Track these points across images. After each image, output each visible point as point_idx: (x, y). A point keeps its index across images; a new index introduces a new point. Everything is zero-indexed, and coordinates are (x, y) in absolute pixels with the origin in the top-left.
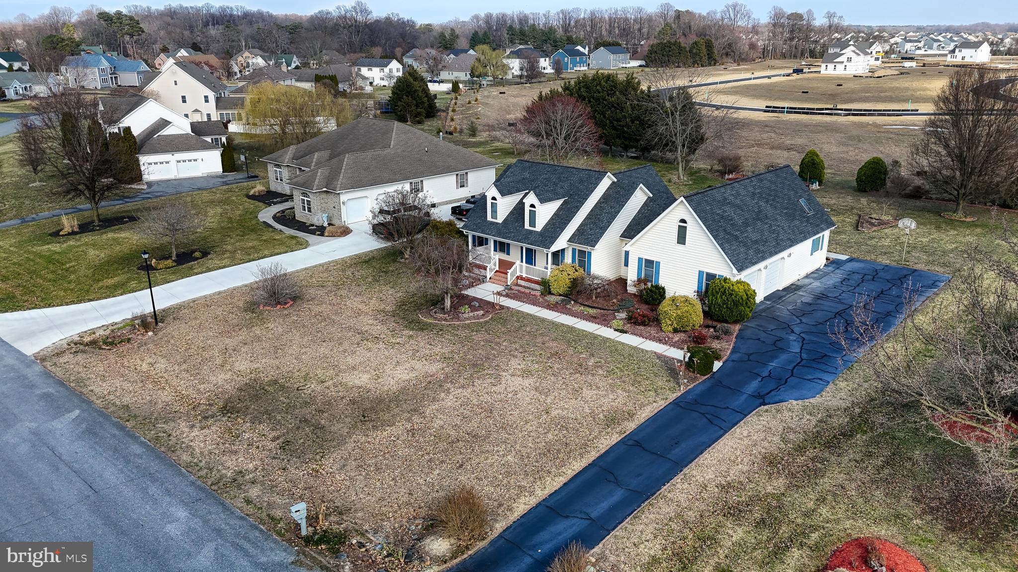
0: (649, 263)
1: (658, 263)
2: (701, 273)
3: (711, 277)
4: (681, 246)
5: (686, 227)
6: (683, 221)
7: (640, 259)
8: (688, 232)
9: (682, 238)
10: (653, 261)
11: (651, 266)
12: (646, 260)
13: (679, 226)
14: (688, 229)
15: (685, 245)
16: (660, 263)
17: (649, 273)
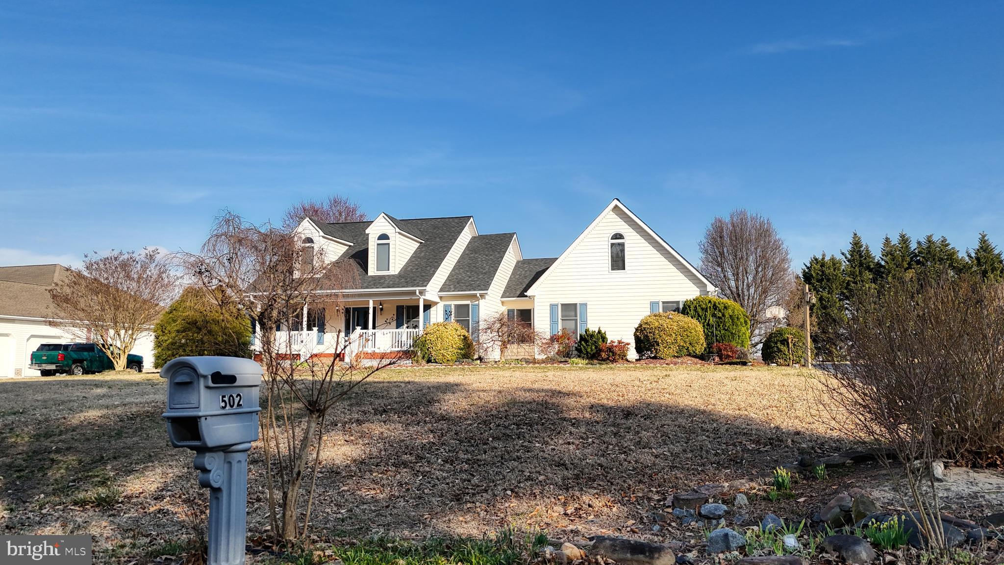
1: (584, 305)
2: (654, 305)
4: (619, 273)
5: (623, 245)
6: (618, 236)
7: (553, 307)
8: (626, 249)
10: (576, 304)
12: (562, 305)
13: (612, 245)
14: (626, 246)
15: (624, 269)
16: (586, 305)
17: (571, 325)
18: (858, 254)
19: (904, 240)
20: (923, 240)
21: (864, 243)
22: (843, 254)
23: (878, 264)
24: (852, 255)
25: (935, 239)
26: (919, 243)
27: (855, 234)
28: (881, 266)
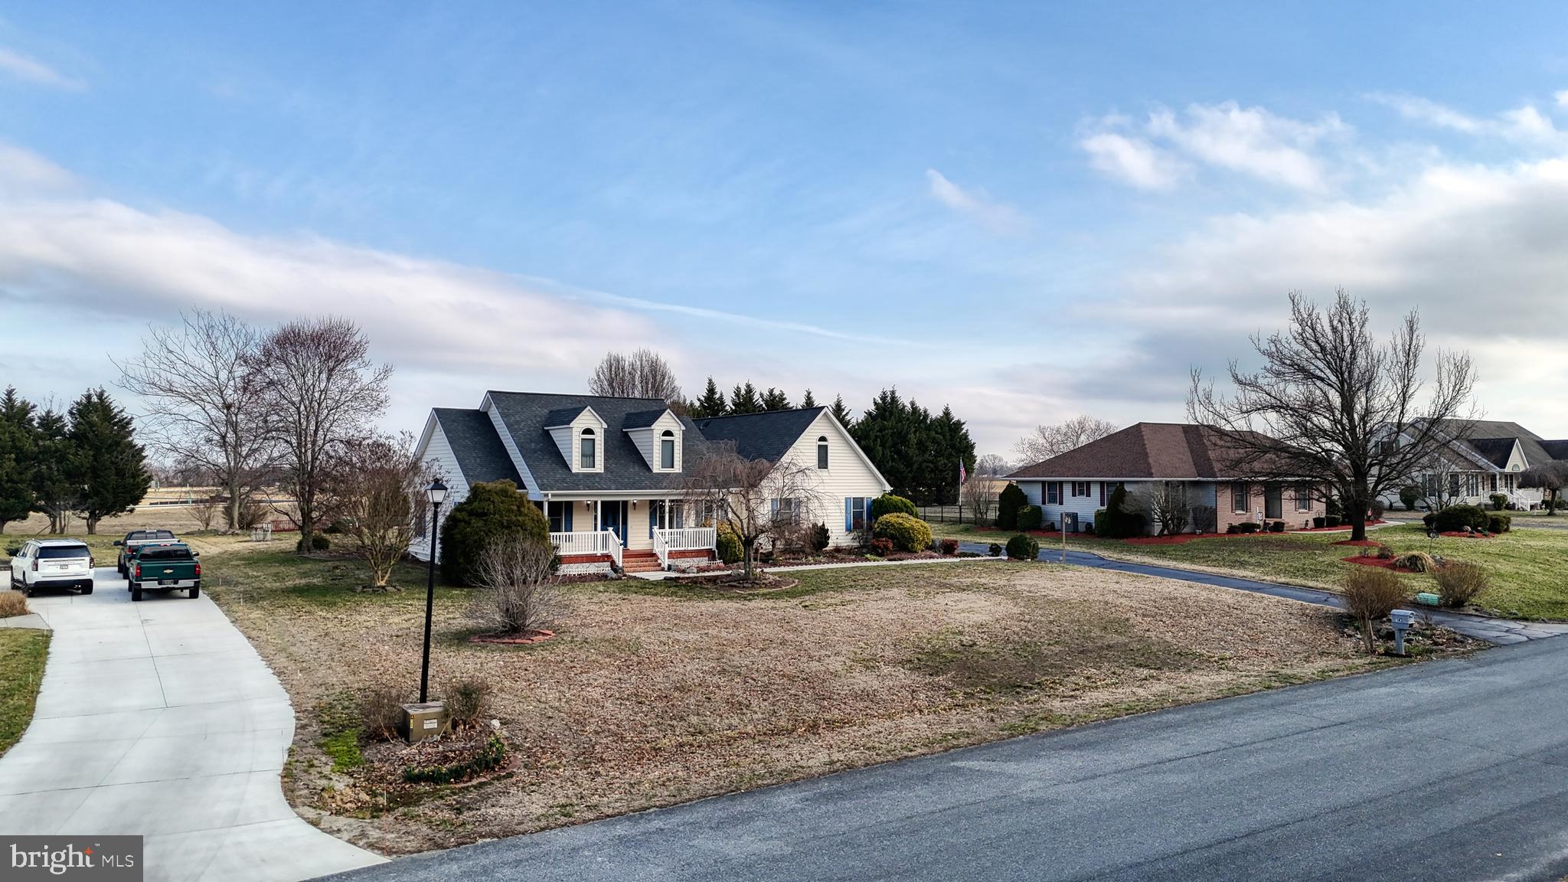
0: (786, 504)
2: (847, 500)
3: (858, 501)
4: (824, 471)
5: (826, 446)
6: (823, 439)
7: (774, 501)
8: (829, 451)
9: (823, 460)
10: (791, 499)
11: (789, 507)
12: (781, 500)
13: (819, 447)
14: (829, 448)
15: (827, 468)
16: (800, 500)
17: (786, 517)
20: (766, 393)
21: (718, 390)
22: (699, 400)
23: (730, 414)
24: (706, 402)
25: (777, 392)
26: (762, 395)
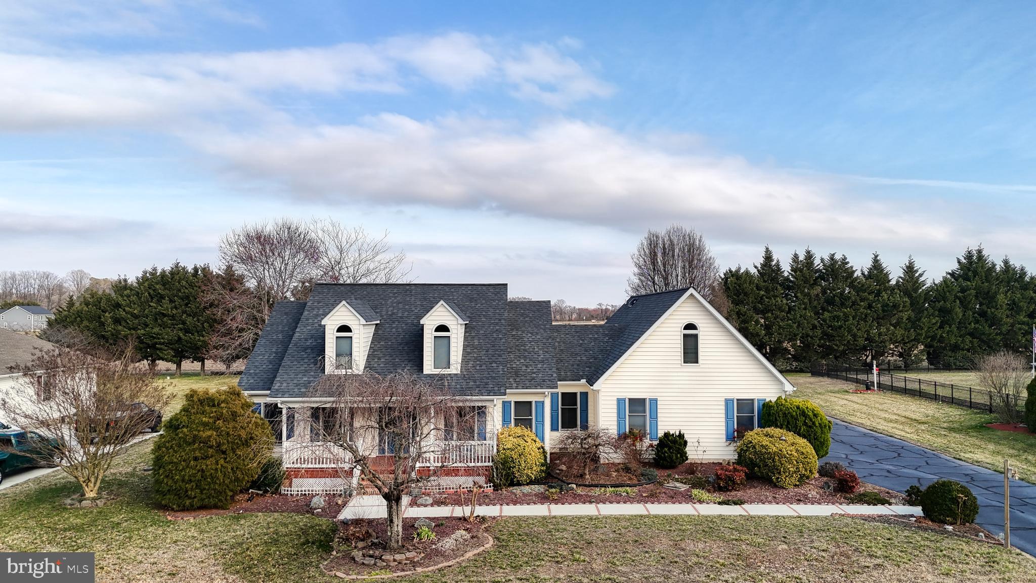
0: (637, 404)
1: (654, 402)
2: (728, 402)
3: (744, 405)
4: (691, 367)
5: (696, 336)
6: (690, 326)
7: (620, 401)
8: (700, 341)
9: (691, 352)
10: (644, 400)
11: (641, 409)
12: (630, 400)
13: (685, 336)
14: (700, 338)
15: (697, 362)
16: (656, 400)
17: (638, 421)
18: (769, 267)
19: (809, 256)
20: (826, 258)
21: (775, 257)
22: (756, 267)
23: (787, 279)
24: (763, 269)
25: (838, 257)
26: (822, 260)
27: (767, 249)
28: (791, 281)
